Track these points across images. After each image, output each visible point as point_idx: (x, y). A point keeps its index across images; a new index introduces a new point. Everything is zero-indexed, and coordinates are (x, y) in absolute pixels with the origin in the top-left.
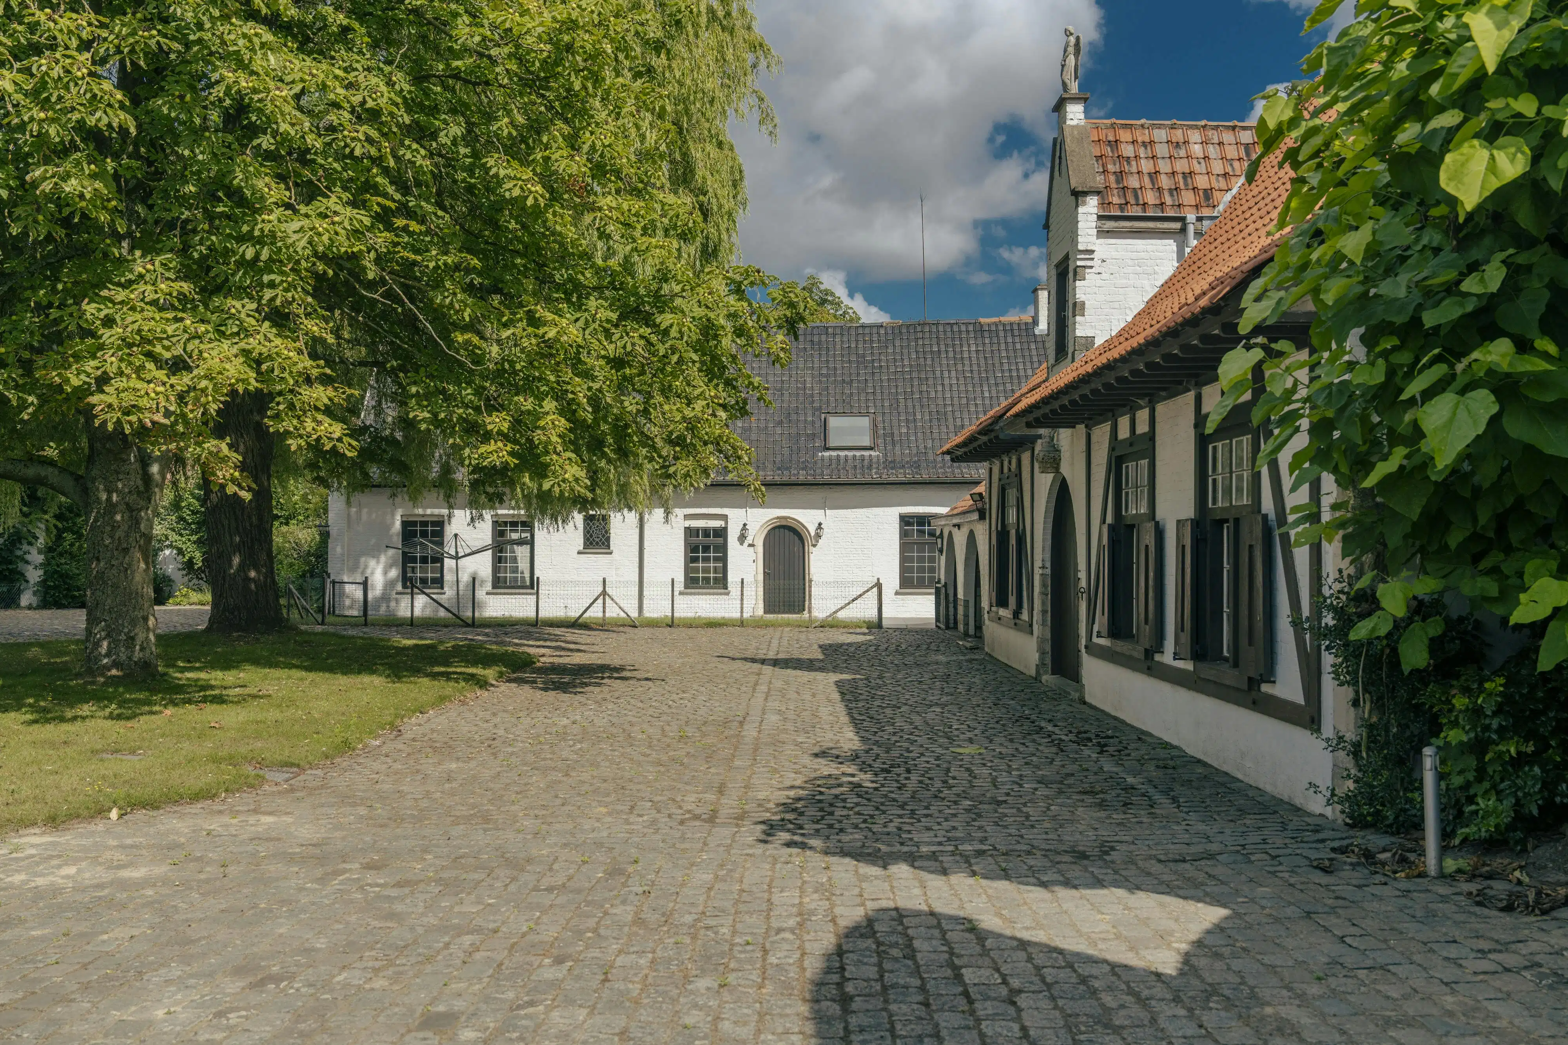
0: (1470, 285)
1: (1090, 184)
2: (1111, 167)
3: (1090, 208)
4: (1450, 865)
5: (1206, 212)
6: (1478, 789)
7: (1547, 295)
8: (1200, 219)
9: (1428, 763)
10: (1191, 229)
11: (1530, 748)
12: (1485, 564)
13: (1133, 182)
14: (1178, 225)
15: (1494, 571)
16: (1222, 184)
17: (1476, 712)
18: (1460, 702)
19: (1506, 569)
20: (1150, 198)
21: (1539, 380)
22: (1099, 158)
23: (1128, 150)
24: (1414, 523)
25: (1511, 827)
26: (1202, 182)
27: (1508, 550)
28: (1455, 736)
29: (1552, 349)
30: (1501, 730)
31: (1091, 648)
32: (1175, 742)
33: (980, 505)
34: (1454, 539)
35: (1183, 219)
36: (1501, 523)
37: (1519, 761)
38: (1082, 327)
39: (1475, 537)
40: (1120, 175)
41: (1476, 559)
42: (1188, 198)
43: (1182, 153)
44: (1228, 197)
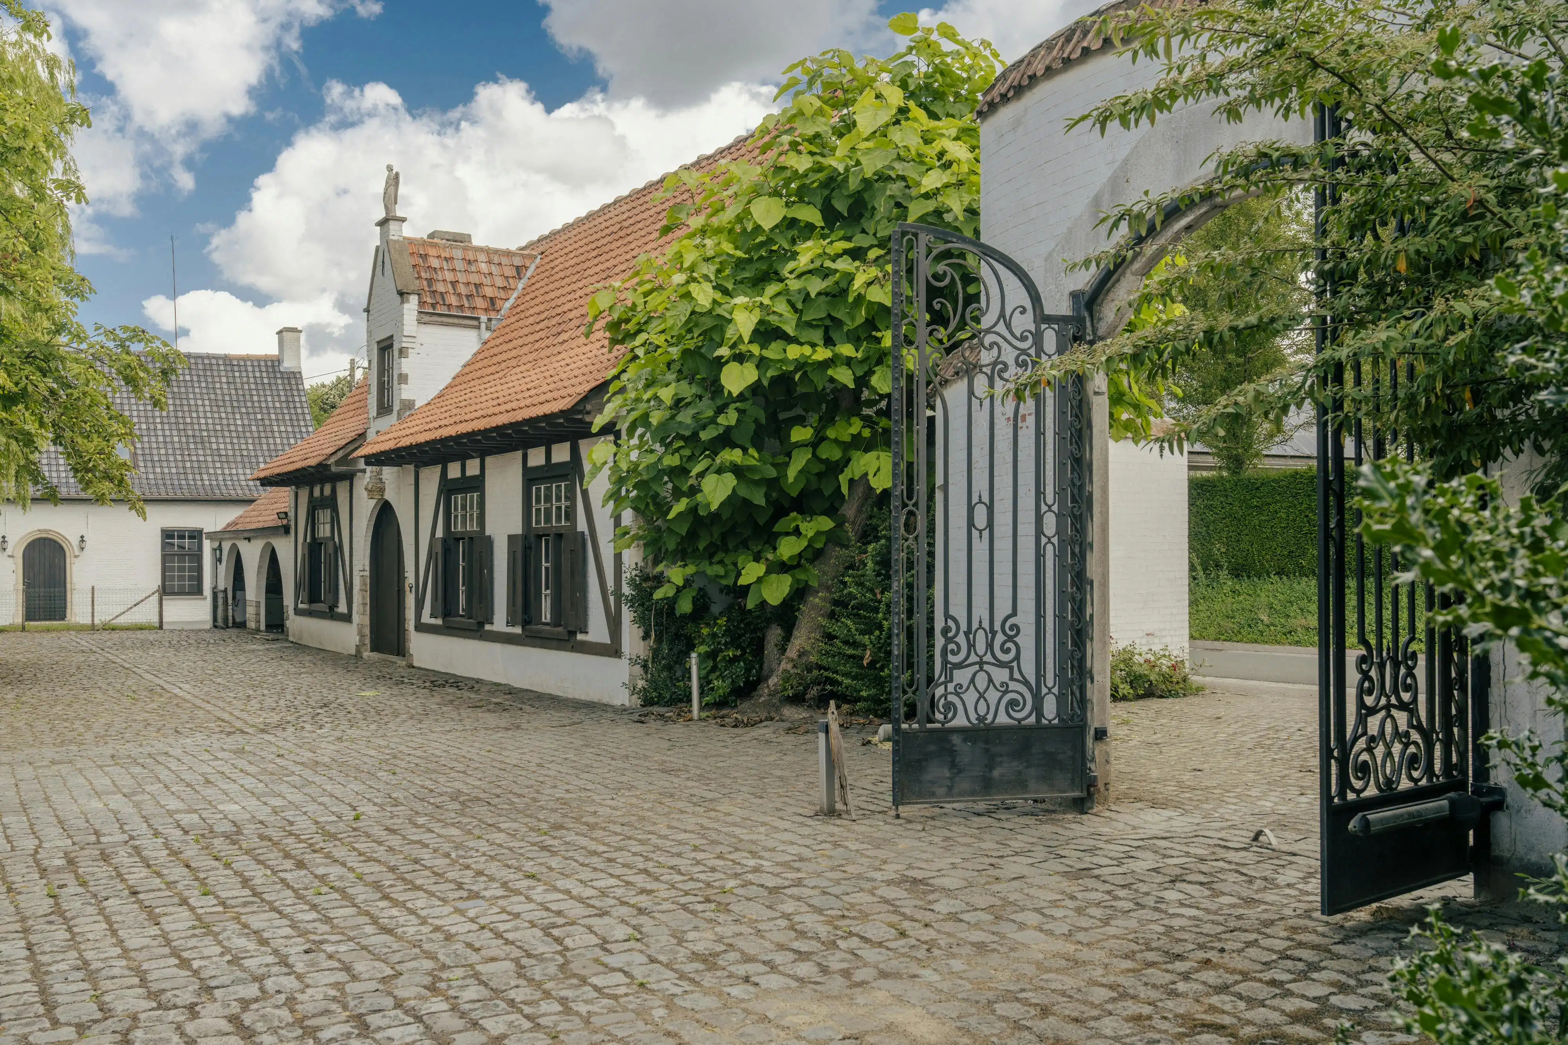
0: (721, 420)
1: (411, 288)
2: (423, 274)
3: (412, 306)
4: (704, 714)
5: (493, 315)
6: (712, 676)
7: (753, 426)
8: (490, 320)
9: (694, 661)
10: (483, 326)
11: (739, 653)
12: (716, 558)
13: (441, 288)
14: (475, 323)
15: (721, 562)
16: (502, 294)
17: (714, 635)
18: (705, 631)
19: (727, 561)
20: (453, 300)
21: (750, 468)
22: (414, 266)
23: (435, 263)
24: (682, 538)
25: (730, 694)
26: (489, 292)
27: (727, 551)
28: (703, 649)
29: (756, 455)
30: (726, 644)
31: (420, 627)
32: (504, 682)
33: (285, 522)
34: (701, 546)
35: (477, 319)
36: (724, 537)
37: (733, 660)
38: (405, 392)
39: (712, 544)
40: (430, 281)
41: (711, 556)
42: (480, 303)
43: (473, 269)
44: (508, 305)
